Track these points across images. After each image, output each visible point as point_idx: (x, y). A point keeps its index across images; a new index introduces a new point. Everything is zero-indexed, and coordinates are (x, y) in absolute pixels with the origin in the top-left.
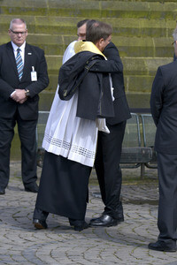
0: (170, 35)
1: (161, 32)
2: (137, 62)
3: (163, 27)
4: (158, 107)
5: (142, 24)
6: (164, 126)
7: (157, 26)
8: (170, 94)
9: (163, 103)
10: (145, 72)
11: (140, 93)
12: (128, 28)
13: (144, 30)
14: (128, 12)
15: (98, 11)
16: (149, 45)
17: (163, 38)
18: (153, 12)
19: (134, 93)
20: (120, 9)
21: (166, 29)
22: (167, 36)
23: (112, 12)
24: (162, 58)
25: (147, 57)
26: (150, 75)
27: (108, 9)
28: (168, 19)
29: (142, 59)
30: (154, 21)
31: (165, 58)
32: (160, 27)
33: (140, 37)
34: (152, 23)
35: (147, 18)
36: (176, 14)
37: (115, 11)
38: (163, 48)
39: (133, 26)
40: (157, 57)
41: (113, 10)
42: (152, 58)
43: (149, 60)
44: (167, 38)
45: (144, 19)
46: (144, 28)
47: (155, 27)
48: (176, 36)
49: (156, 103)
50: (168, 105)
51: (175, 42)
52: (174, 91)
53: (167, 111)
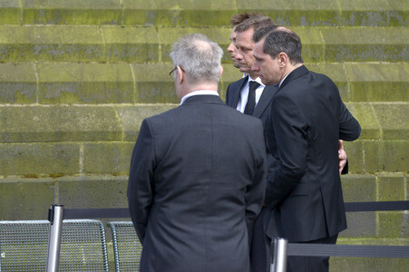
0: (166, 58)
1: (148, 52)
2: (101, 113)
3: (151, 41)
4: (144, 201)
5: (108, 35)
7: (140, 40)
8: (168, 175)
9: (154, 193)
10: (116, 134)
11: (106, 178)
12: (78, 46)
13: (112, 48)
14: (79, 12)
15: (15, 11)
16: (124, 78)
17: (151, 65)
18: (130, 12)
19: (94, 177)
20: (63, 7)
21: (156, 45)
22: (160, 59)
23: (46, 11)
24: (150, 105)
25: (120, 102)
26: (126, 139)
27: (36, 7)
28: (161, 26)
29: (111, 108)
30: (133, 29)
31: (158, 104)
32: (145, 42)
33: (104, 63)
34: (128, 33)
35: (118, 23)
36: (176, 14)
37: (52, 11)
38: (153, 84)
39: (89, 42)
40: (140, 102)
41: (48, 7)
42: (129, 105)
43: (125, 108)
44: (161, 63)
45: (113, 26)
46: (112, 45)
47: (133, 42)
48: (178, 57)
49: (141, 193)
50: (164, 198)
51: (176, 68)
52: (175, 169)
53: (164, 209)
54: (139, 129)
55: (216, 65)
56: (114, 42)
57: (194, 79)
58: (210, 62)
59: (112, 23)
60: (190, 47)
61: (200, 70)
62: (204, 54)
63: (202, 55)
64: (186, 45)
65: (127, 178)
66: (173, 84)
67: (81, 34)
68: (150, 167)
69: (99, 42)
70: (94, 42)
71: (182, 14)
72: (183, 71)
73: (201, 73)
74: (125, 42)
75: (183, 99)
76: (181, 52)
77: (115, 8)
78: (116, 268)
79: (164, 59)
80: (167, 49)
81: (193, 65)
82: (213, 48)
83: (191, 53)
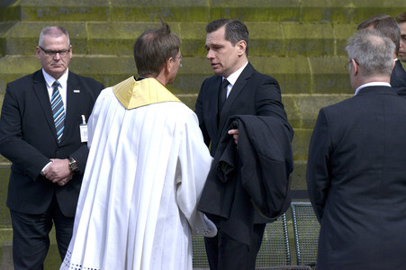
0: (342, 51)
1: (324, 46)
3: (327, 36)
4: (322, 184)
5: (288, 31)
7: (316, 36)
8: (343, 159)
10: (295, 122)
12: (260, 41)
13: (291, 43)
14: (261, 10)
15: (203, 9)
16: (302, 71)
17: (327, 58)
18: (307, 10)
20: (246, 5)
21: (332, 40)
22: (335, 53)
23: (231, 9)
24: (326, 95)
25: (298, 92)
26: (304, 127)
27: (222, 5)
28: (336, 22)
29: (290, 98)
30: (310, 25)
31: (333, 95)
32: (321, 37)
33: (284, 56)
34: (306, 29)
35: (297, 20)
36: (350, 11)
37: (237, 9)
38: (329, 76)
39: (271, 37)
40: (317, 93)
41: (233, 6)
42: (307, 95)
43: (303, 99)
44: (336, 57)
45: (292, 23)
46: (291, 40)
47: (311, 37)
48: (352, 51)
49: (319, 176)
50: (340, 182)
51: (351, 61)
52: (350, 155)
53: (340, 192)
54: (316, 117)
55: (389, 59)
56: (293, 37)
57: (368, 72)
58: (383, 55)
59: (291, 20)
60: (365, 41)
61: (374, 63)
62: (377, 49)
63: (375, 50)
64: (360, 40)
65: (306, 162)
66: (348, 76)
67: (263, 30)
68: (327, 153)
69: (278, 38)
70: (275, 38)
71: (356, 11)
72: (358, 64)
73: (374, 66)
74: (303, 37)
75: (357, 90)
76: (356, 47)
77: (294, 6)
78: (296, 244)
79: (339, 53)
80: (342, 43)
81: (366, 59)
82: (386, 43)
83: (365, 47)
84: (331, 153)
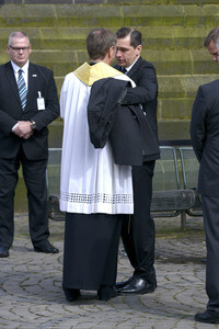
1: (200, 43)
2: (172, 81)
3: (202, 35)
4: (201, 137)
5: (176, 32)
6: (208, 161)
7: (195, 35)
8: (215, 120)
9: (207, 131)
10: (181, 94)
11: (175, 120)
12: (158, 39)
13: (178, 40)
14: (158, 19)
15: (119, 18)
16: (186, 59)
18: (188, 18)
19: (168, 120)
20: (148, 15)
23: (137, 18)
24: (202, 75)
25: (183, 74)
26: (188, 97)
27: (132, 16)
28: (208, 26)
29: (178, 78)
30: (191, 28)
31: (207, 75)
32: (198, 36)
33: (173, 49)
34: (188, 31)
35: (182, 25)
36: (217, 19)
37: (141, 18)
38: (204, 62)
39: (164, 37)
40: (196, 74)
41: (138, 16)
42: (189, 75)
43: (187, 78)
45: (179, 27)
46: (179, 38)
47: (192, 36)
49: (198, 131)
50: (213, 135)
53: (212, 141)
56: (179, 36)
59: (178, 25)
67: (159, 32)
68: (204, 115)
69: (170, 37)
70: (167, 37)
74: (186, 36)
77: (180, 15)
84: (206, 116)
